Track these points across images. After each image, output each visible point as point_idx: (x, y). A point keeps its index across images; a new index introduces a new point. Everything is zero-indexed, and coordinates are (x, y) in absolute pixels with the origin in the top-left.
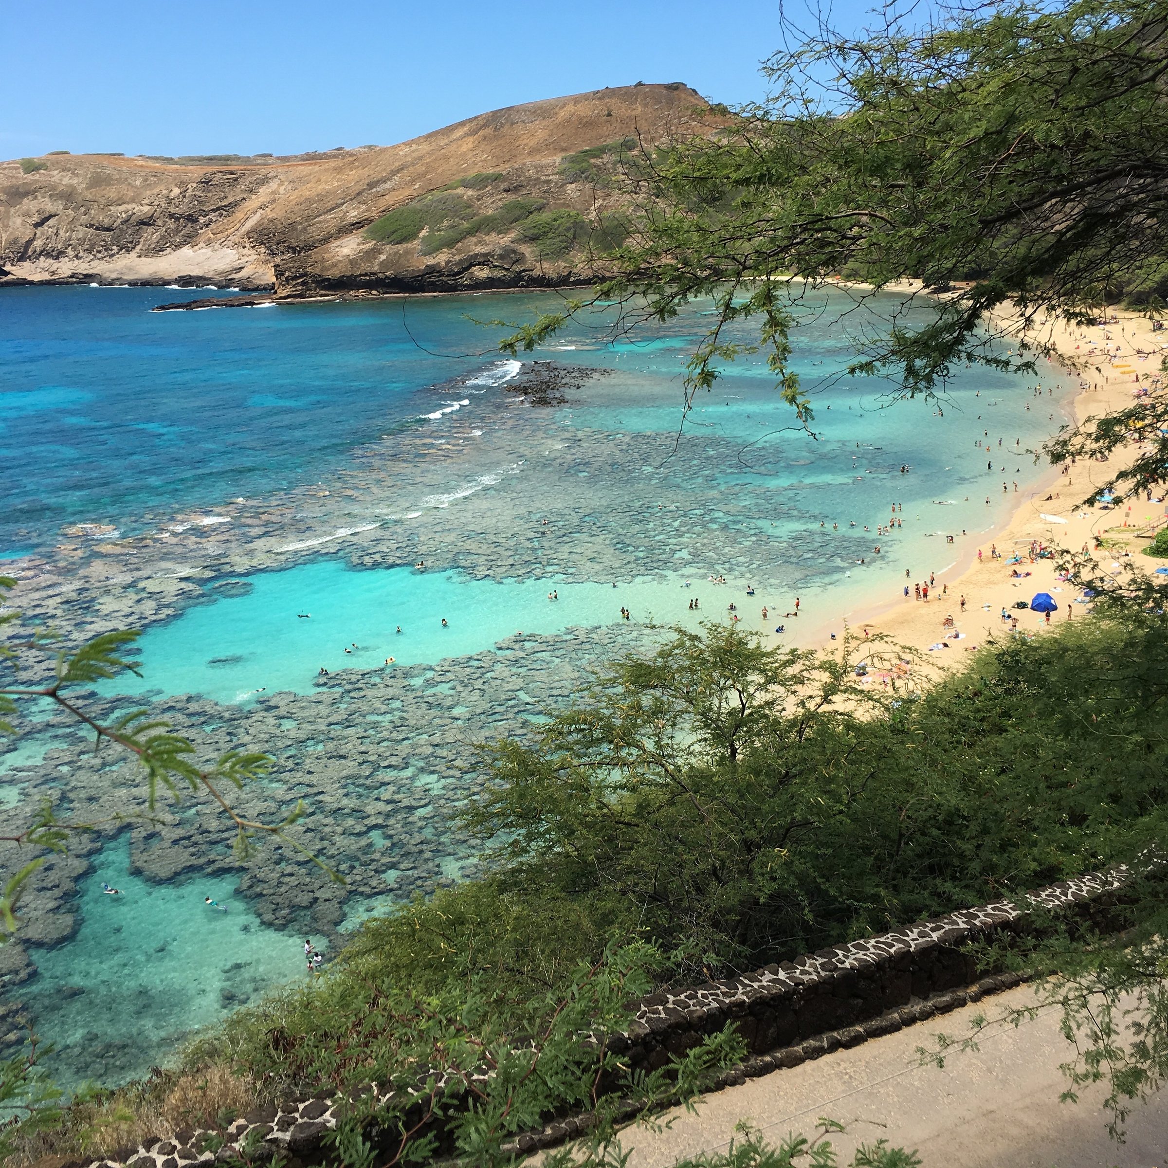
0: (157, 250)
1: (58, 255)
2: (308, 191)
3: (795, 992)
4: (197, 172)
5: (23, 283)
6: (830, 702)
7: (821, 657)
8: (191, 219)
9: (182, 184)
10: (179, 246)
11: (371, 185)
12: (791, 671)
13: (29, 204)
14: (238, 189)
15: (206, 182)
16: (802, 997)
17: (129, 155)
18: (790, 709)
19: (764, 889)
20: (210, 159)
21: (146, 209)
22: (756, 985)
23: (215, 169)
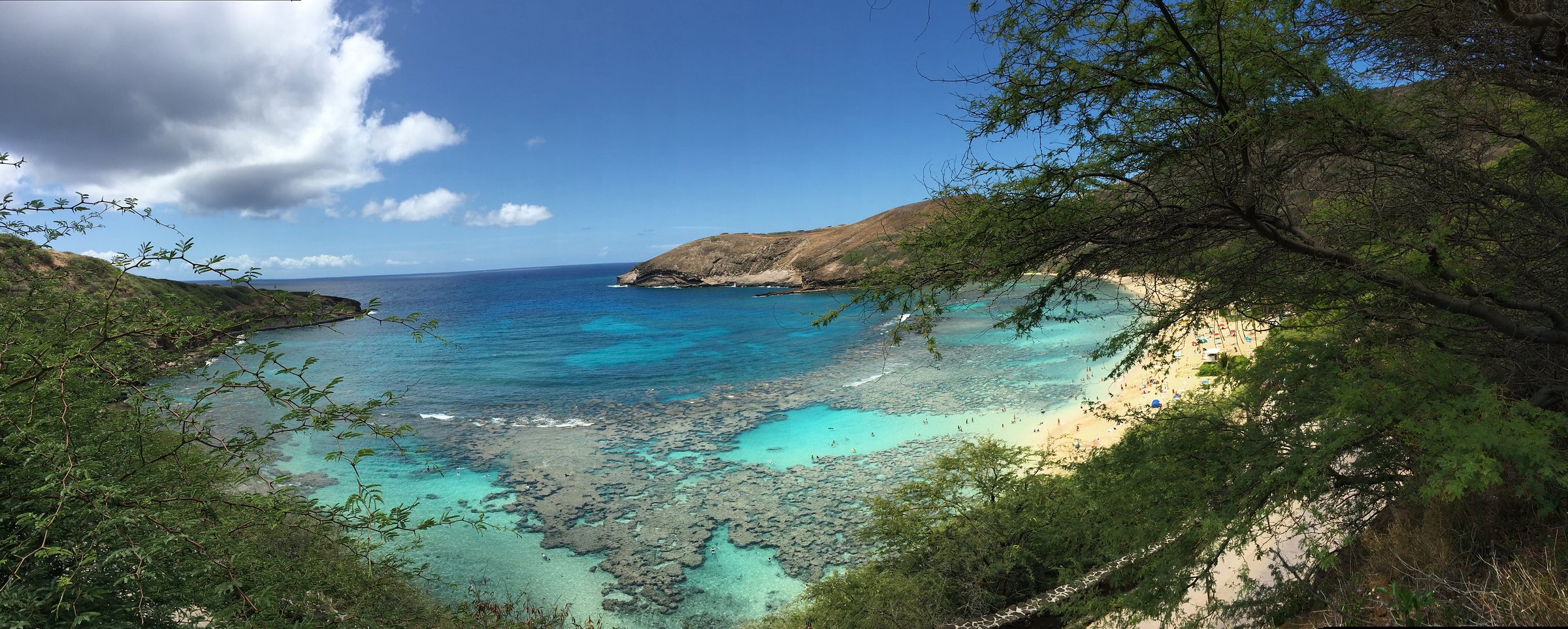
0: (757, 272)
1: (721, 274)
2: (815, 245)
3: (1026, 618)
4: (773, 239)
5: (708, 285)
6: (1041, 470)
7: (1035, 449)
8: (770, 258)
9: (768, 244)
10: (764, 270)
11: (842, 241)
12: (1020, 457)
13: (712, 254)
14: (789, 245)
15: (777, 243)
16: (1030, 620)
17: (750, 233)
18: (1021, 475)
19: (1008, 566)
20: (779, 233)
21: (754, 255)
22: (1004, 617)
23: (781, 237)
